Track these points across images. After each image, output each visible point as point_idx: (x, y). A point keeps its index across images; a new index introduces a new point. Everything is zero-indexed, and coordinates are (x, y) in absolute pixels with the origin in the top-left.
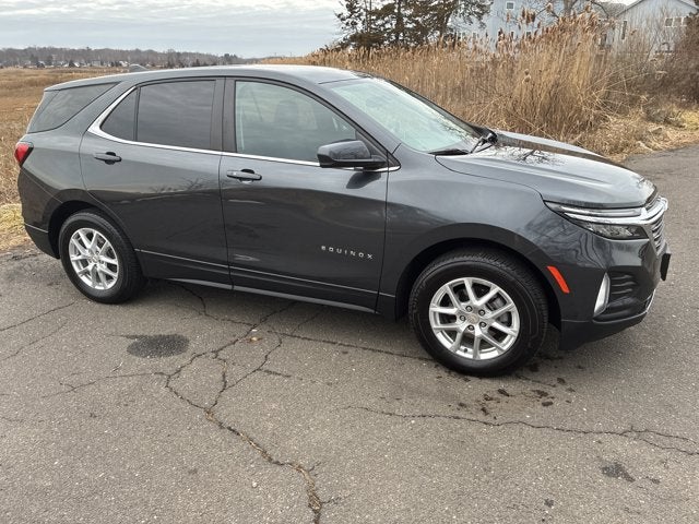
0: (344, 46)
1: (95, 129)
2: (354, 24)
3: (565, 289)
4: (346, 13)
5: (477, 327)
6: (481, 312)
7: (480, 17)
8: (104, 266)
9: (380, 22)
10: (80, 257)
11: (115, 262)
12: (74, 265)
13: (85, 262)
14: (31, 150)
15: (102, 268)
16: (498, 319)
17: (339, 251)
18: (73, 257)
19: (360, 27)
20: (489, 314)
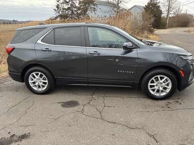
0: (56, 18)
1: (39, 41)
2: (59, 12)
3: (183, 76)
4: (56, 9)
5: (160, 87)
6: (161, 83)
7: (94, 11)
8: (42, 83)
9: (67, 12)
10: (33, 81)
11: (47, 81)
12: (30, 84)
13: (34, 83)
14: (14, 49)
15: (41, 84)
16: (166, 85)
17: (124, 72)
18: (30, 81)
19: (61, 13)
20: (164, 84)
